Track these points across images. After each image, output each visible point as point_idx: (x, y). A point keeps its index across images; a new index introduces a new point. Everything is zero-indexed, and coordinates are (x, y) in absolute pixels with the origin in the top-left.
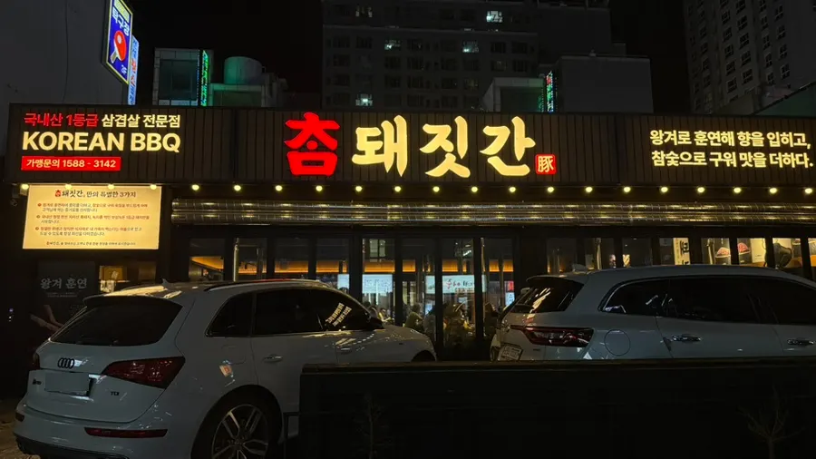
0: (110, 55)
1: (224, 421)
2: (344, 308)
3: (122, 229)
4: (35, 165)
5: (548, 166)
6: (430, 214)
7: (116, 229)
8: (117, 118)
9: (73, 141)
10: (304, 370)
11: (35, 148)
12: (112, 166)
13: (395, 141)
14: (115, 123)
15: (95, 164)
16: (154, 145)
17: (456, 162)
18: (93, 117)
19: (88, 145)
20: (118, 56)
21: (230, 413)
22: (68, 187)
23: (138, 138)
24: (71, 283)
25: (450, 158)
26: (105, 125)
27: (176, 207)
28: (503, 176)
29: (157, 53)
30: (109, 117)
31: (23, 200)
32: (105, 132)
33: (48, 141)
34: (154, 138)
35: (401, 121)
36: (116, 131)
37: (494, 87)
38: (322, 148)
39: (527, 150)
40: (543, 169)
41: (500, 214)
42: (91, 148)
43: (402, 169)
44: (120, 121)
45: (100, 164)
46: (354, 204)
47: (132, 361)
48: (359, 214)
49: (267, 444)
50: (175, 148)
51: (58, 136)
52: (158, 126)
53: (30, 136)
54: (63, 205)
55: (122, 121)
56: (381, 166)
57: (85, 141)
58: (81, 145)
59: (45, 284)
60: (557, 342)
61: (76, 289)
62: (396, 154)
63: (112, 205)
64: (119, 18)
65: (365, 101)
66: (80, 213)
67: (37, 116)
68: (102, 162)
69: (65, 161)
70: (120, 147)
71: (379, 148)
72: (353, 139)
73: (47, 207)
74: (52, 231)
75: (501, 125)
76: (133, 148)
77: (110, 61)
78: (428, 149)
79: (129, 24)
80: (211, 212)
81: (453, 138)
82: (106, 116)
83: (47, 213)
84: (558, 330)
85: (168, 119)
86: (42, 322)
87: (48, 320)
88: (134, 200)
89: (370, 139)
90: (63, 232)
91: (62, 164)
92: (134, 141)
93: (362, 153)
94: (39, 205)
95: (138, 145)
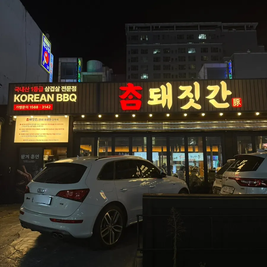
0: (42, 62)
1: (105, 217)
2: (144, 168)
3: (53, 134)
4: (19, 108)
5: (238, 103)
6: (182, 126)
7: (51, 134)
8: (51, 88)
9: (33, 98)
10: (144, 196)
11: (19, 101)
12: (49, 108)
13: (167, 94)
14: (50, 90)
15: (42, 107)
16: (66, 99)
17: (194, 102)
18: (41, 88)
19: (39, 99)
20: (46, 62)
21: (107, 213)
22: (32, 117)
23: (59, 96)
24: (33, 157)
25: (192, 101)
26: (46, 91)
27: (75, 125)
28: (217, 108)
29: (60, 60)
30: (48, 88)
31: (14, 123)
32: (46, 94)
33: (24, 98)
34: (66, 96)
35: (169, 85)
36: (50, 93)
37: (204, 68)
38: (135, 98)
39: (228, 96)
40: (236, 105)
41: (215, 125)
42: (41, 101)
43: (170, 106)
44: (52, 89)
45: (44, 107)
46: (148, 122)
47: (67, 190)
48: (150, 126)
49: (122, 227)
50: (74, 100)
51: (27, 96)
52: (67, 91)
53: (17, 96)
54: (29, 124)
55: (53, 89)
56: (160, 105)
57: (38, 98)
58: (37, 99)
59: (23, 157)
60: (252, 185)
61: (35, 159)
62: (167, 100)
63: (49, 124)
64: (46, 46)
65: (145, 77)
66: (36, 128)
67: (19, 88)
68: (45, 106)
69: (30, 106)
70: (52, 100)
71: (159, 97)
72: (148, 94)
73: (24, 125)
74: (25, 135)
75: (215, 85)
76: (58, 100)
77: (42, 64)
78: (182, 97)
79: (50, 48)
80: (89, 127)
81: (193, 91)
82: (46, 87)
83: (23, 128)
84: (253, 180)
85: (72, 88)
86: (22, 173)
87: (24, 172)
88: (57, 122)
89: (155, 93)
90: (30, 135)
91: (29, 107)
92: (58, 97)
93: (152, 100)
94: (20, 124)
95: (60, 99)
